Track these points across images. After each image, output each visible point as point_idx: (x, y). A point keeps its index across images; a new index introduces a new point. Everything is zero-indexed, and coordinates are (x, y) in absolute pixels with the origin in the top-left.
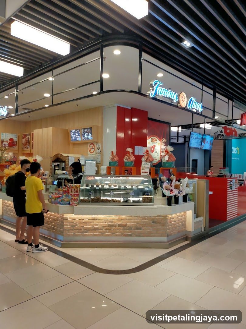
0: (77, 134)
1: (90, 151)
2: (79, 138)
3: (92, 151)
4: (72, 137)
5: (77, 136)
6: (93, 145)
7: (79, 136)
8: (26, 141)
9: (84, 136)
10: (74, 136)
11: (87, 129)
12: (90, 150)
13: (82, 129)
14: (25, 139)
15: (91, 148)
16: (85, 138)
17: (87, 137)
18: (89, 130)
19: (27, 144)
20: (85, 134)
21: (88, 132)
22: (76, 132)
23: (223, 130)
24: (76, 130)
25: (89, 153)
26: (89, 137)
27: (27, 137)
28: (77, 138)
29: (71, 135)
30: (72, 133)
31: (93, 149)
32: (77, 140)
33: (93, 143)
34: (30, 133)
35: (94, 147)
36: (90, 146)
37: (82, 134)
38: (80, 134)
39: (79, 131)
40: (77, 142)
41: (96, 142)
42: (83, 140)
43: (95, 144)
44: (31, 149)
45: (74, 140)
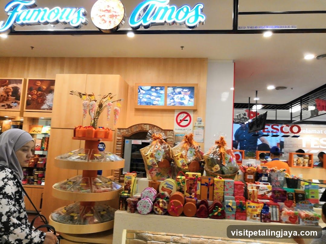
0: (154, 94)
1: (179, 124)
2: (158, 101)
3: (184, 123)
4: (141, 98)
5: (152, 98)
6: (185, 115)
7: (160, 97)
8: (7, 93)
9: (173, 99)
10: (148, 96)
11: (183, 88)
12: (180, 122)
13: (168, 87)
14: (2, 88)
15: (181, 119)
16: (174, 102)
17: (180, 101)
18: (185, 90)
19: (7, 98)
20: (176, 96)
21: (182, 92)
22: (153, 90)
23: (247, 113)
24: (152, 87)
25: (176, 126)
26: (183, 101)
27: (10, 86)
28: (153, 100)
29: (139, 94)
30: (141, 91)
31: (187, 120)
32: (154, 103)
33: (186, 112)
34: (23, 79)
35: (188, 118)
36: (180, 116)
37: (166, 96)
38: (162, 94)
39: (161, 89)
40: (151, 107)
41: (195, 111)
42: (167, 105)
43: (192, 113)
44: (25, 110)
45: (146, 102)
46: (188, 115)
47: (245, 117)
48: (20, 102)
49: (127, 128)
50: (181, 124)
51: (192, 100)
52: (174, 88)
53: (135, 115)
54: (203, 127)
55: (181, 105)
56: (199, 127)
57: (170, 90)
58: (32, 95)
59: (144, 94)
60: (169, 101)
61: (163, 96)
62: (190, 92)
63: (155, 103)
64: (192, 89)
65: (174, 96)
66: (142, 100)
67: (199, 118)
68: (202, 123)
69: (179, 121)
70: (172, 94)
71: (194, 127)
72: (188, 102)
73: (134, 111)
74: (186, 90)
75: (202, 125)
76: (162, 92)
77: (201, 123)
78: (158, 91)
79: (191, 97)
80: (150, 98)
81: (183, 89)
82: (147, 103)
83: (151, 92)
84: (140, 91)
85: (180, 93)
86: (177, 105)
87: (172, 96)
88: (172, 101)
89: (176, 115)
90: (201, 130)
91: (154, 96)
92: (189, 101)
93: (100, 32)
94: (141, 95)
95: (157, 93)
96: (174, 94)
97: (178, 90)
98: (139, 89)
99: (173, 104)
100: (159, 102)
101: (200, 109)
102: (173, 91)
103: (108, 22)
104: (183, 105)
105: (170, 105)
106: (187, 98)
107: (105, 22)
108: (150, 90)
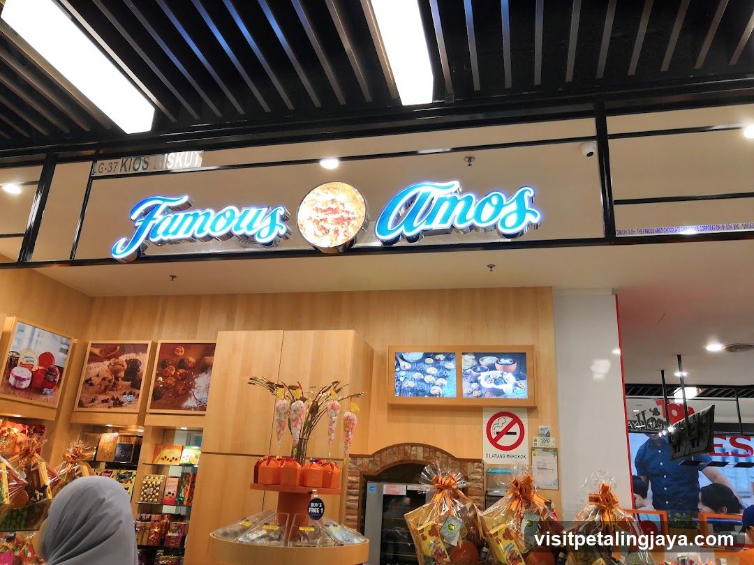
0: (432, 370)
1: (494, 442)
2: (442, 386)
3: (506, 441)
4: (402, 379)
5: (428, 379)
6: (509, 420)
7: (445, 377)
8: (115, 372)
9: (477, 381)
10: (417, 375)
11: (500, 355)
12: (498, 438)
13: (464, 354)
14: (107, 363)
15: (500, 430)
16: (480, 388)
17: (493, 385)
18: (503, 361)
19: (115, 385)
20: (484, 375)
21: (497, 365)
22: (429, 360)
23: (660, 409)
24: (427, 355)
25: (488, 447)
26: (500, 387)
27: (123, 358)
28: (429, 384)
29: (398, 369)
30: (402, 363)
31: (515, 433)
32: (432, 392)
33: (509, 411)
34: (150, 343)
35: (516, 428)
36: (496, 421)
37: (461, 374)
38: (449, 370)
39: (448, 359)
40: (426, 400)
41: (531, 410)
42: (465, 396)
43: (526, 414)
44: (149, 410)
45: (413, 390)
46: (516, 420)
47: (656, 418)
48: (141, 392)
49: (370, 453)
50: (500, 442)
51: (523, 383)
52: (478, 356)
53: (389, 421)
54: (555, 451)
55: (497, 395)
56: (545, 450)
57: (468, 361)
58: (165, 378)
59: (408, 370)
60: (467, 387)
61: (453, 375)
62: (516, 364)
63: (434, 390)
64: (520, 358)
65: (480, 375)
66: (405, 385)
67: (544, 427)
68: (551, 439)
69: (494, 436)
70: (475, 370)
71: (533, 449)
72: (513, 388)
73: (386, 412)
74: (508, 361)
75: (552, 444)
76: (451, 365)
77: (548, 441)
78: (441, 363)
79: (519, 377)
80: (422, 380)
81: (499, 358)
82: (416, 392)
83: (425, 367)
84: (398, 364)
85: (492, 368)
86: (487, 396)
87: (474, 373)
88: (475, 385)
89: (486, 420)
90: (550, 459)
91: (433, 375)
92: (516, 385)
93: (316, 252)
94: (403, 373)
95: (439, 368)
96: (479, 369)
97: (488, 360)
98: (396, 359)
99: (477, 393)
100: (445, 389)
101: (545, 406)
102: (475, 363)
103: (331, 232)
104: (502, 397)
105: (470, 396)
106: (510, 378)
107: (327, 232)
108: (422, 360)
